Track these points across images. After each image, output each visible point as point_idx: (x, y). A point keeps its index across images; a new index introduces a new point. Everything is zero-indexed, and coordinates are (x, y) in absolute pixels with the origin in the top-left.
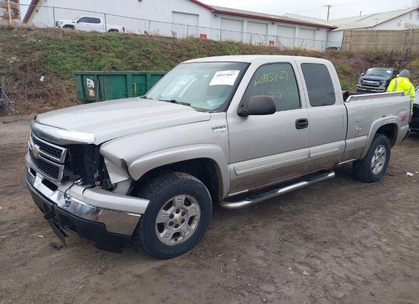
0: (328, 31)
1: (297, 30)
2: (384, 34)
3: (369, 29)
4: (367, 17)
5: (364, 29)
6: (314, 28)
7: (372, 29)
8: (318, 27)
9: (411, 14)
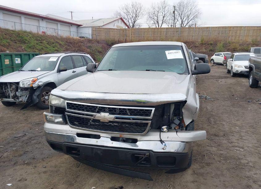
0: (77, 27)
1: (59, 25)
2: (112, 30)
3: (101, 27)
4: (98, 20)
5: (98, 27)
6: (69, 25)
7: (102, 27)
8: (71, 24)
9: (118, 21)
